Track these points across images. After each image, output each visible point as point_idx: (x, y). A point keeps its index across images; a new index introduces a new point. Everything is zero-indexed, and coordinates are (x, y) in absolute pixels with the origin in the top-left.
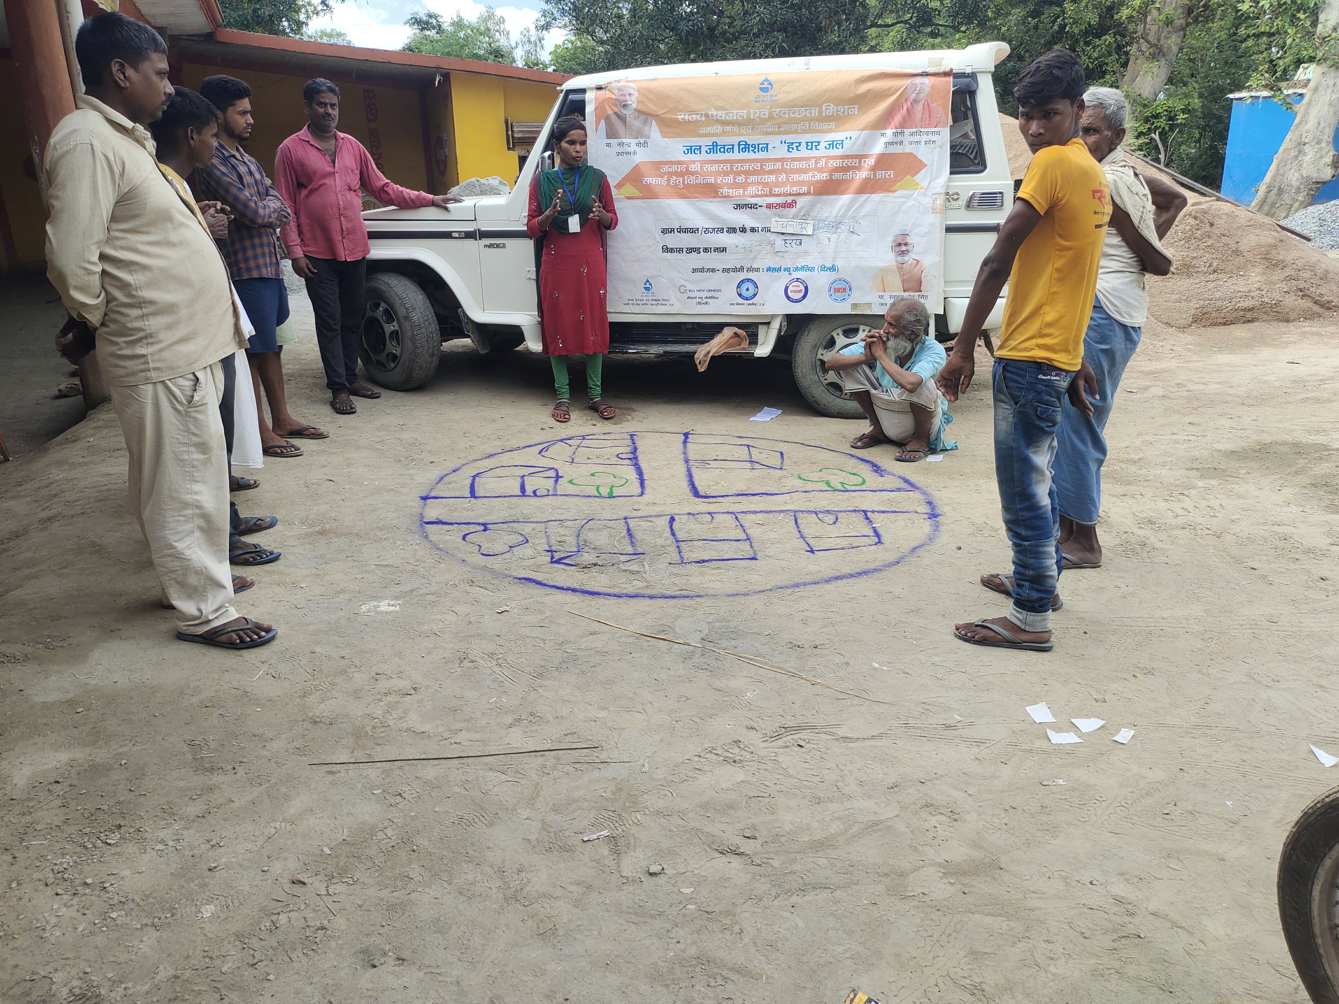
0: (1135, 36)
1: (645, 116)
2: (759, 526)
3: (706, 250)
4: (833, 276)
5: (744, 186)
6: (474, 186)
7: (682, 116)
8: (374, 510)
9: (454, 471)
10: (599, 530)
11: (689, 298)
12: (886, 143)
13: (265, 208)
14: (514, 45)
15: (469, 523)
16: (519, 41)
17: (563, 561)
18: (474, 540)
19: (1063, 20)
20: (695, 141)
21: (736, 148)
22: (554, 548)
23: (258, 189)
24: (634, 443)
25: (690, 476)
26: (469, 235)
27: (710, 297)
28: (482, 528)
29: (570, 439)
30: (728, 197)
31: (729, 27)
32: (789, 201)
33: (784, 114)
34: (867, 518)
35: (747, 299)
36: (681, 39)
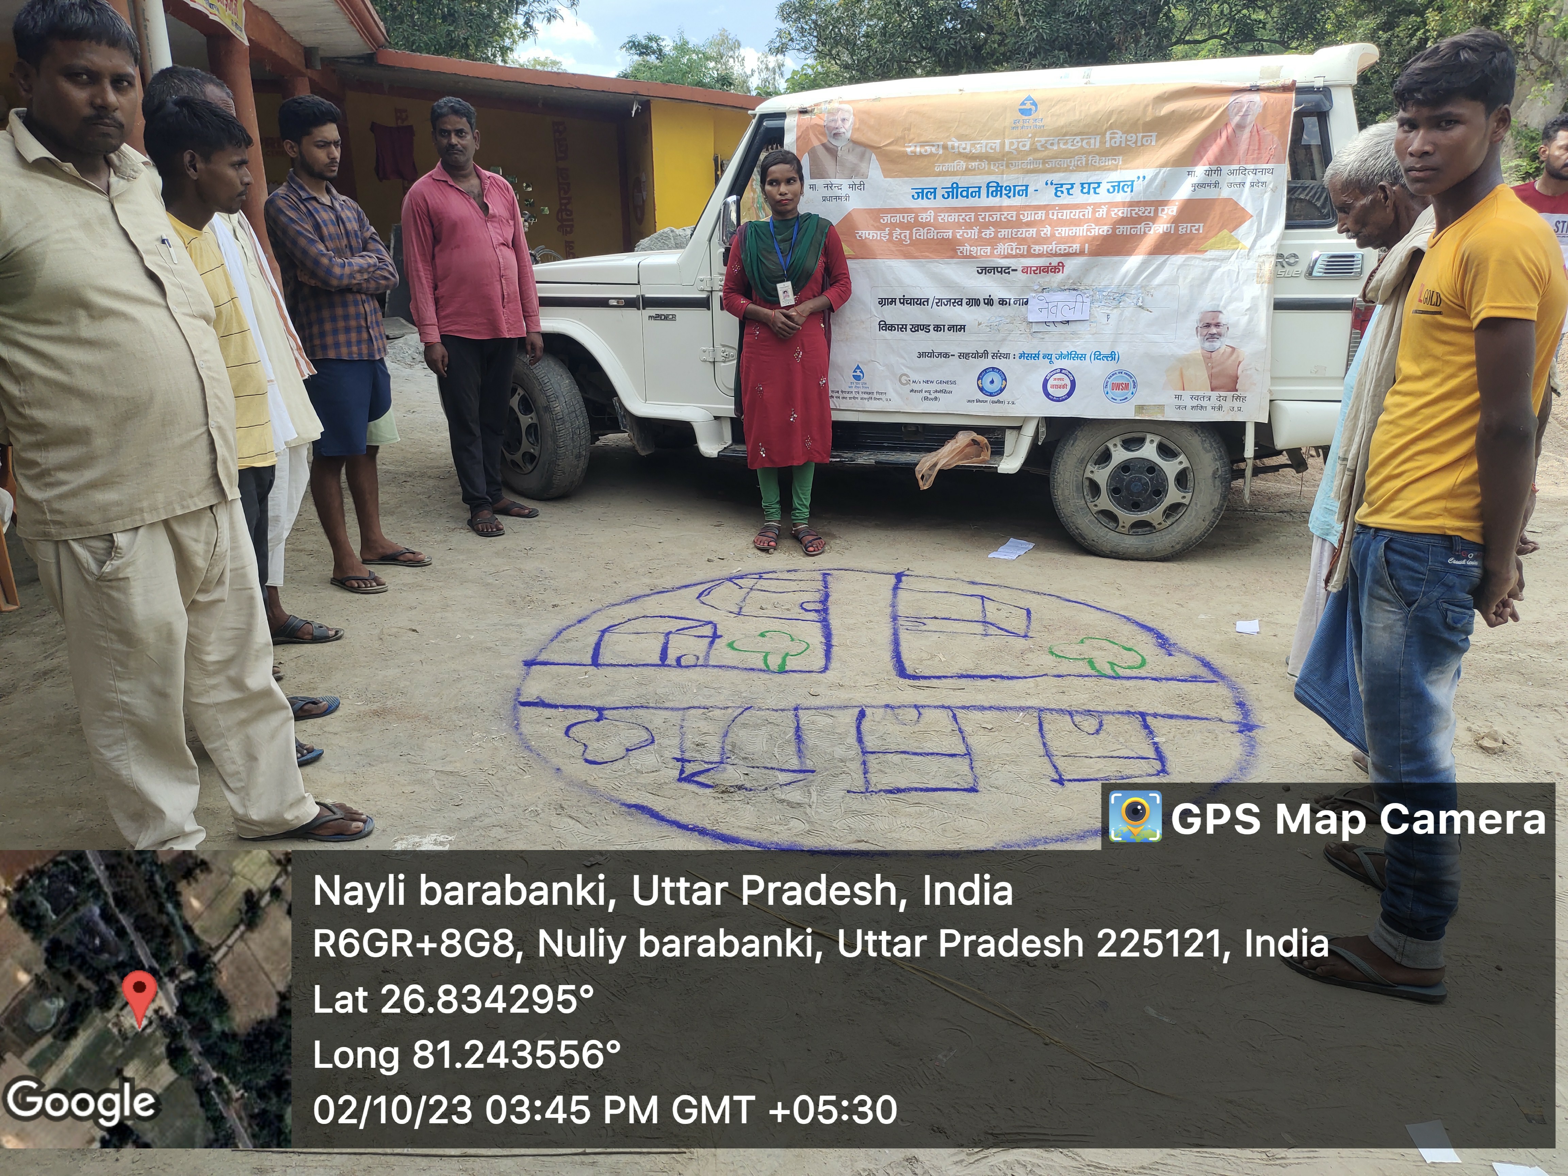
0: (1522, 50)
1: (862, 149)
2: (986, 732)
3: (937, 328)
4: (1111, 366)
5: (993, 242)
6: (668, 237)
7: (912, 149)
8: (459, 679)
9: (580, 622)
10: (756, 726)
11: (912, 391)
12: (1194, 185)
13: (343, 266)
14: (749, 73)
15: (579, 707)
16: (755, 68)
17: (696, 779)
18: (580, 735)
19: (1424, 33)
20: (928, 182)
21: (984, 191)
22: (687, 756)
23: (349, 242)
24: (826, 587)
25: (896, 643)
26: (630, 303)
27: (941, 391)
28: (595, 715)
29: (742, 577)
30: (971, 257)
31: (999, 45)
32: (1054, 264)
33: (1052, 144)
34: (1146, 726)
35: (991, 395)
36: (940, 61)
